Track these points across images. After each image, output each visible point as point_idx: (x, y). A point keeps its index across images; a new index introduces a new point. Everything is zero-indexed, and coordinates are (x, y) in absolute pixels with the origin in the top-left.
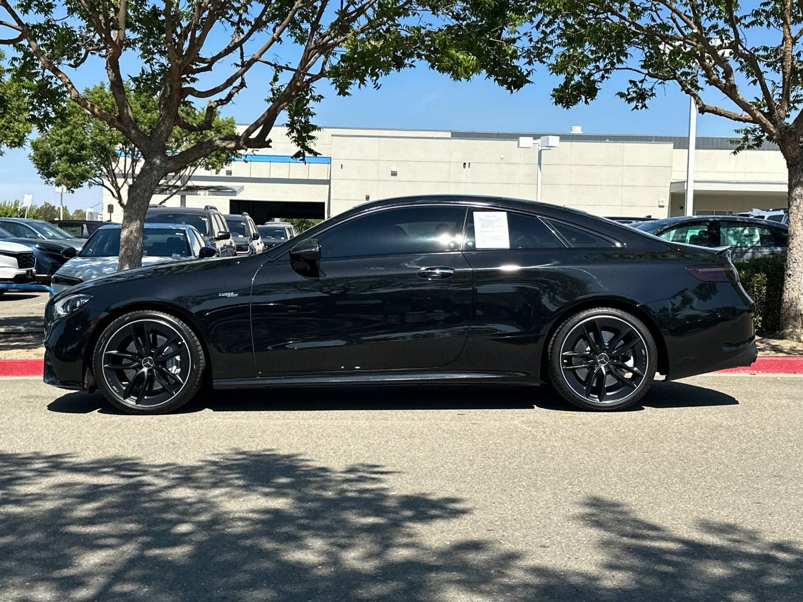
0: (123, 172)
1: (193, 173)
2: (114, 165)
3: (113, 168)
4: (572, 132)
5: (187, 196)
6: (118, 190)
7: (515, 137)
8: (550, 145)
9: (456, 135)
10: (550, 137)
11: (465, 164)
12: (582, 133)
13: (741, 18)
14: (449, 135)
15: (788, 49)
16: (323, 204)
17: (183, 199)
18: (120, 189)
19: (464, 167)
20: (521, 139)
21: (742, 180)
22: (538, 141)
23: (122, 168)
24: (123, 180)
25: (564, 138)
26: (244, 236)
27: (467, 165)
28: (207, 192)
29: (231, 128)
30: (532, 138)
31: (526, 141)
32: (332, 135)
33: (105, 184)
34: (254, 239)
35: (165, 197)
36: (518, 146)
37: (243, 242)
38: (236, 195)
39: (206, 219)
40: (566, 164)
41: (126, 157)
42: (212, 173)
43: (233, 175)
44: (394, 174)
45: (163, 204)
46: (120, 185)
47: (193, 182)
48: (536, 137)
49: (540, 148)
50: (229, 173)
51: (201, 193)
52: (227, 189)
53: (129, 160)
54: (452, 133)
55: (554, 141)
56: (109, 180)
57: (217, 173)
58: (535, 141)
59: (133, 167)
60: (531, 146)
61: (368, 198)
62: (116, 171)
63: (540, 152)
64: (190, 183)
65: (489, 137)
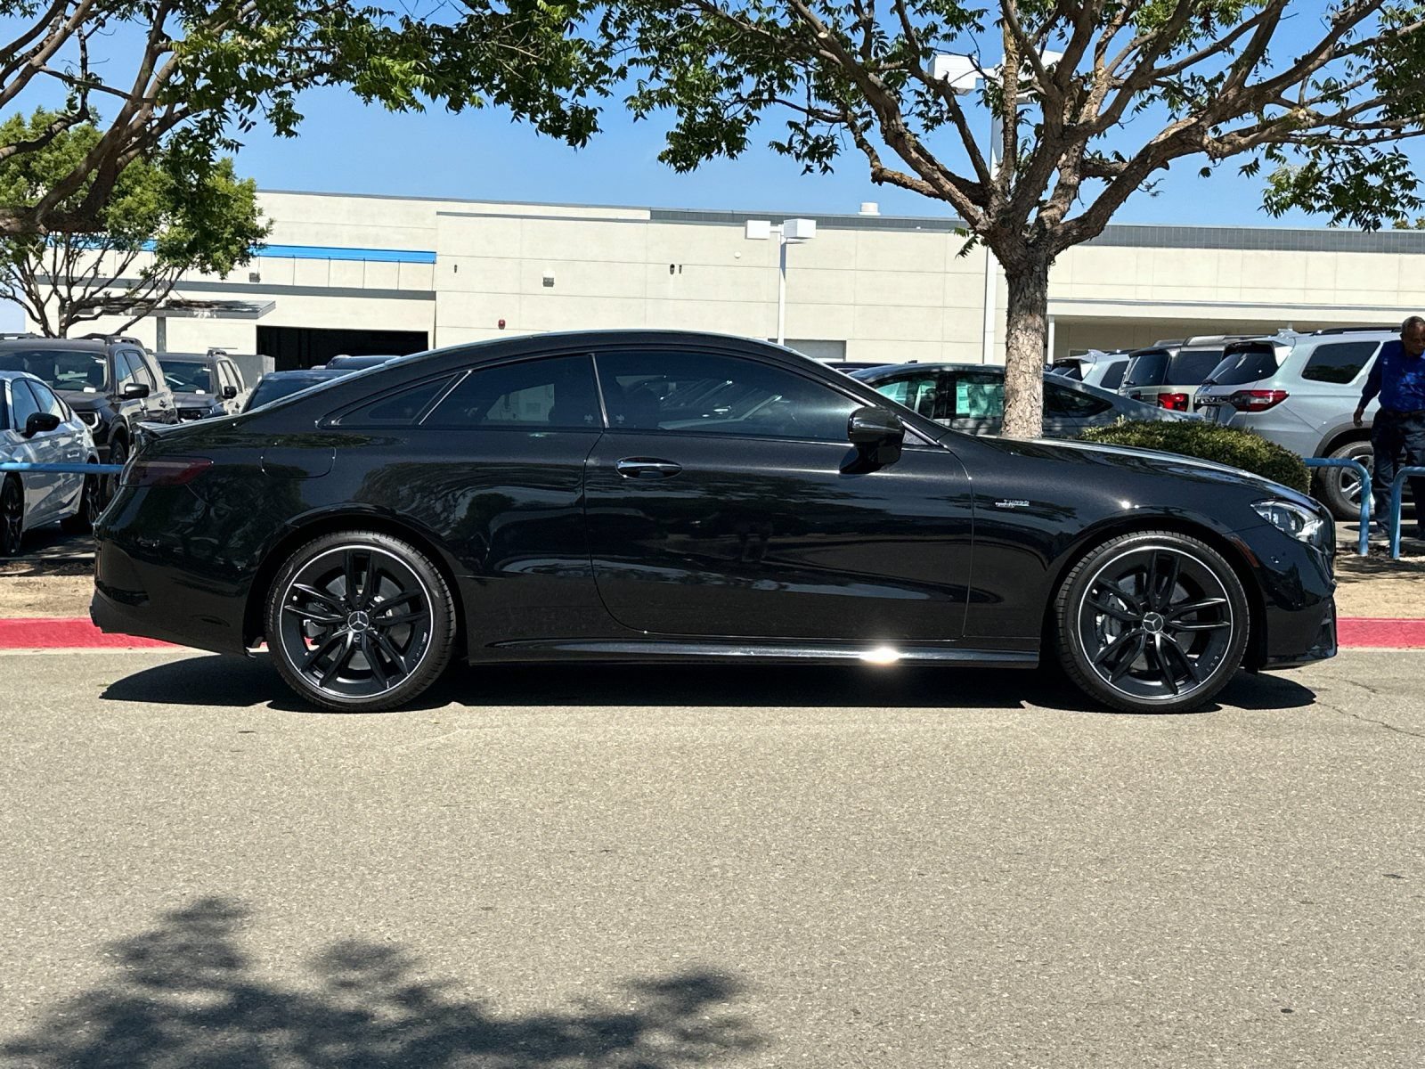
0: (51, 274)
1: (178, 277)
2: (33, 260)
3: (32, 268)
4: (861, 213)
5: (167, 319)
6: (41, 307)
7: (739, 219)
8: (799, 235)
9: (658, 216)
10: (799, 221)
11: (672, 266)
12: (878, 214)
13: (973, 14)
14: (646, 215)
15: (1009, 70)
16: (425, 335)
17: (161, 322)
18: (43, 305)
19: (672, 272)
20: (750, 223)
21: (1149, 298)
22: (780, 228)
23: (50, 269)
24: (50, 288)
25: (824, 222)
26: (208, 391)
27: (677, 268)
28: (207, 312)
29: (247, 200)
30: (769, 222)
31: (758, 228)
32: (438, 213)
33: (17, 296)
34: (226, 398)
35: (127, 319)
36: (746, 237)
37: (201, 402)
38: (257, 318)
39: (103, 362)
40: (847, 267)
41: (56, 247)
42: (214, 277)
43: (262, 282)
44: (548, 283)
45: (124, 334)
46: (43, 299)
47: (180, 292)
48: (776, 220)
49: (784, 241)
50: (254, 277)
51: (197, 311)
52: (246, 306)
53: (61, 253)
54: (652, 212)
55: (806, 227)
56: (24, 289)
57: (222, 278)
58: (775, 228)
59: (69, 263)
60: (767, 235)
61: (502, 325)
62: (38, 272)
63: (783, 247)
64: (173, 295)
65: (716, 220)
